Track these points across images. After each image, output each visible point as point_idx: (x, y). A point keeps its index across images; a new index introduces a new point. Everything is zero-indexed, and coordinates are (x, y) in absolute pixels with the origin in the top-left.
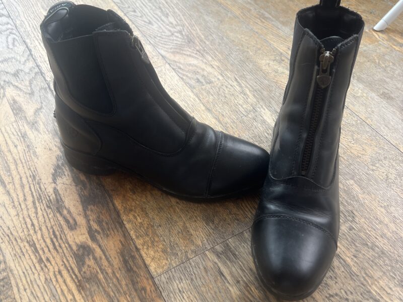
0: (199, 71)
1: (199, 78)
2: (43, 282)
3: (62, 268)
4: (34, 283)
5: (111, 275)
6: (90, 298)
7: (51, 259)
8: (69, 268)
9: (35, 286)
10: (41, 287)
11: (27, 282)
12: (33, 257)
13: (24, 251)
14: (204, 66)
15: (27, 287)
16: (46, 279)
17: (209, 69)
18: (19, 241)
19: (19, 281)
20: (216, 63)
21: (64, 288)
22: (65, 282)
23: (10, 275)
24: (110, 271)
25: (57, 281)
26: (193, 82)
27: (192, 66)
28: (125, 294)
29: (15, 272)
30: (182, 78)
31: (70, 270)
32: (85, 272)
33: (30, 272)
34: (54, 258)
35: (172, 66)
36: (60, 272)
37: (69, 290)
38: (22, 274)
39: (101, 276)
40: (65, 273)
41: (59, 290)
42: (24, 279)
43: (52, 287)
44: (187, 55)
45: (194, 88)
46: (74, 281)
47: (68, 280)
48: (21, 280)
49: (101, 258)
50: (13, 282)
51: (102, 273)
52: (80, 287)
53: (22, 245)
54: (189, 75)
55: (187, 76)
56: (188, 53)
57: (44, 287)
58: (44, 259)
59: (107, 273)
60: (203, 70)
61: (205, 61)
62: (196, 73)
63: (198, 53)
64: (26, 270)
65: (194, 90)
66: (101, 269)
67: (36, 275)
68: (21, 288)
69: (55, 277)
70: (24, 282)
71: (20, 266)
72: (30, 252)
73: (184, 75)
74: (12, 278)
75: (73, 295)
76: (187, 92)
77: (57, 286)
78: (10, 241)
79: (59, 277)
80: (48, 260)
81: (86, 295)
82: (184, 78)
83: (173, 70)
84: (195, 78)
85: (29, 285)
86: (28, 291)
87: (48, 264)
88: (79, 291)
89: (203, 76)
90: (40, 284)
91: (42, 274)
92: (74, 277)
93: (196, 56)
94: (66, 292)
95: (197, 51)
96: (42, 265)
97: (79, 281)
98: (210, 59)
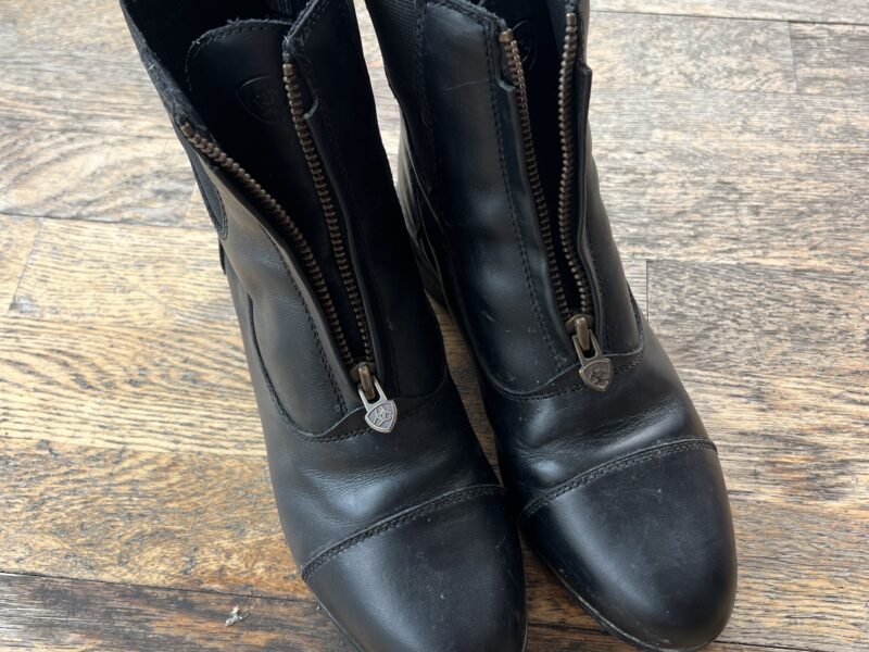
0: (135, 170)
1: (157, 187)
14: (128, 153)
17: (149, 149)
26: (159, 208)
27: (103, 174)
30: (125, 221)
44: (58, 160)
45: (180, 217)
54: (129, 200)
55: (126, 206)
56: (53, 154)
60: (139, 161)
61: (111, 139)
62: (135, 182)
63: (71, 135)
65: (189, 222)
73: (117, 210)
76: (180, 240)
82: (127, 215)
83: (79, 223)
84: (149, 194)
89: (158, 174)
93: (77, 145)
95: (63, 131)
98: (117, 125)
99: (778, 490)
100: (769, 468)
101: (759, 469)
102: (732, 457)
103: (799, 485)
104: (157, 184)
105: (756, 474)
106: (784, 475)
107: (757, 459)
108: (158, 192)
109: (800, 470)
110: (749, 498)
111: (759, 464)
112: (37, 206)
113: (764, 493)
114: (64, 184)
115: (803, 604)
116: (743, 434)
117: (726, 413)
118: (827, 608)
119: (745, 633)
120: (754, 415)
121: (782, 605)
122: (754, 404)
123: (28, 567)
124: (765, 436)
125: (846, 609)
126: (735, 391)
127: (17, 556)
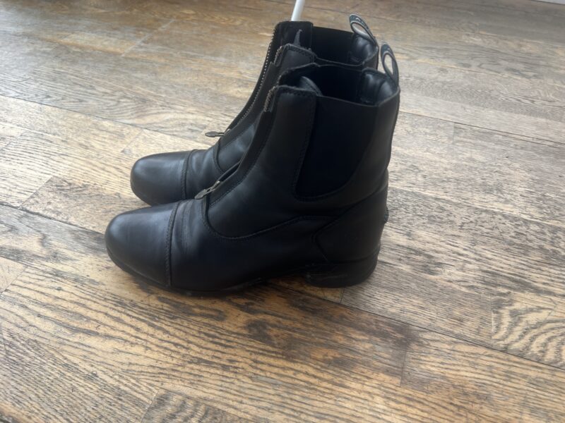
0: (184, 122)
2: (251, 382)
3: (254, 357)
4: (242, 390)
5: (303, 327)
6: (309, 359)
7: (233, 358)
8: (261, 352)
9: (247, 391)
10: (254, 387)
11: (235, 395)
12: (212, 371)
13: (196, 372)
14: (183, 116)
15: (240, 399)
16: (250, 378)
18: (180, 369)
19: (225, 401)
20: (191, 109)
21: (276, 370)
22: (270, 365)
23: (209, 403)
24: (299, 325)
25: (262, 370)
26: (189, 134)
28: (333, 332)
29: (211, 397)
30: (174, 135)
31: (264, 353)
32: (279, 344)
33: (227, 385)
34: (235, 355)
36: (256, 361)
37: (284, 368)
38: (220, 393)
39: (297, 335)
40: (260, 358)
41: (273, 376)
42: (228, 395)
43: (264, 379)
44: (156, 114)
46: (278, 357)
47: (272, 361)
48: (226, 398)
49: (279, 322)
50: (220, 407)
51: (294, 332)
52: (289, 358)
53: (187, 370)
54: (178, 129)
56: (155, 111)
57: (257, 385)
58: (227, 364)
59: (298, 329)
60: (186, 119)
61: (178, 111)
62: (183, 125)
64: (221, 386)
66: (289, 330)
67: (236, 382)
68: (235, 404)
69: (257, 368)
70: (232, 397)
71: (209, 388)
72: (204, 369)
73: (172, 131)
74: (215, 405)
75: (292, 369)
77: (268, 374)
78: (169, 376)
79: (259, 366)
80: (231, 361)
81: (302, 359)
82: (175, 133)
83: (156, 133)
84: (186, 129)
85: (239, 396)
86: (245, 401)
87: (237, 364)
88: (294, 362)
89: (192, 124)
90: (250, 386)
91: (240, 377)
92: (274, 355)
93: (164, 111)
94: (281, 372)
95: (161, 106)
96: (232, 369)
97: (283, 354)
98: (182, 108)
104: (190, 127)
105: (400, 260)
108: (190, 129)
112: (143, 125)
114: (155, 120)
115: (409, 307)
116: (398, 245)
118: (419, 311)
119: (380, 312)
121: (398, 305)
123: (96, 230)
125: (427, 313)
126: (399, 231)
127: (94, 225)
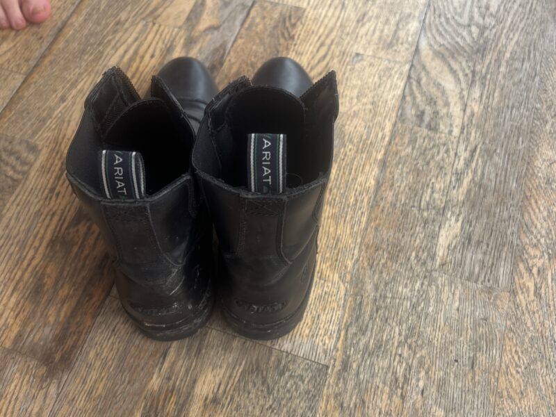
0: (440, 103)
1: (426, 112)
2: (35, 211)
3: (59, 212)
4: (29, 205)
5: (83, 256)
6: (48, 259)
7: (61, 196)
8: (63, 218)
9: (27, 209)
10: (29, 214)
11: (26, 200)
12: (52, 181)
13: (52, 169)
14: (453, 100)
15: (21, 203)
16: (39, 210)
17: (456, 109)
18: (59, 156)
19: (22, 193)
21: (42, 231)
22: (48, 226)
23: (23, 181)
24: (86, 252)
25: (44, 220)
26: (411, 112)
27: (438, 89)
28: (74, 285)
29: (28, 183)
30: (404, 97)
31: (62, 220)
32: (69, 233)
33: (36, 193)
34: (63, 197)
35: (412, 72)
36: (54, 214)
37: (42, 238)
38: (29, 189)
39: (75, 249)
40: (56, 218)
41: (36, 230)
42: (26, 194)
43: (35, 222)
44: (451, 69)
45: (403, 122)
46: (54, 232)
47: (52, 227)
48: (25, 193)
49: (93, 233)
50: (18, 189)
51: (80, 247)
52: (52, 243)
53: (56, 162)
54: (419, 100)
55: (414, 98)
56: (456, 68)
57: (30, 216)
58: (56, 191)
59: (83, 251)
62: (432, 102)
63: (470, 75)
64: (36, 188)
65: (399, 125)
66: (82, 243)
67: (37, 200)
68: (18, 200)
69: (46, 216)
70: (25, 198)
71: (36, 180)
72: (54, 174)
73: (412, 94)
74: (20, 186)
75: (40, 245)
76: (387, 121)
77: (39, 225)
78: (53, 150)
79: (49, 217)
80: (58, 195)
81: (48, 254)
82: (409, 98)
83: (405, 78)
84: (422, 108)
85: (24, 204)
86: (19, 208)
87: (54, 199)
88: (47, 248)
90: (31, 211)
91: (41, 202)
92: (58, 229)
93: (462, 77)
94: (39, 236)
95: (474, 73)
96: (50, 195)
97: (57, 237)
98: (476, 95)
99: (156, 388)
100: (170, 389)
101: (172, 382)
102: (183, 369)
103: (155, 401)
104: (429, 112)
105: (169, 379)
106: (163, 395)
107: (178, 383)
109: (163, 406)
110: (157, 369)
111: (175, 383)
112: (420, 61)
113: (157, 379)
114: (434, 72)
117: (210, 376)
120: (204, 393)
122: (211, 396)
124: (189, 394)
